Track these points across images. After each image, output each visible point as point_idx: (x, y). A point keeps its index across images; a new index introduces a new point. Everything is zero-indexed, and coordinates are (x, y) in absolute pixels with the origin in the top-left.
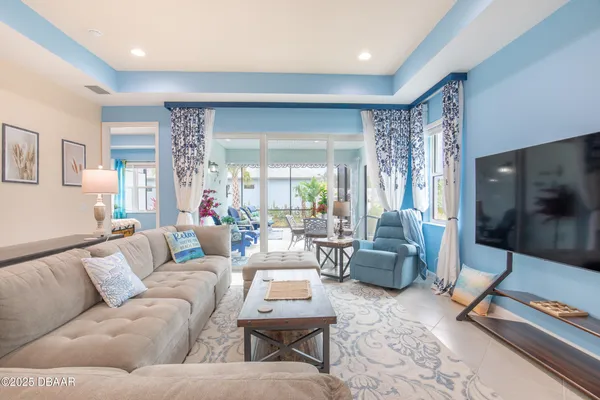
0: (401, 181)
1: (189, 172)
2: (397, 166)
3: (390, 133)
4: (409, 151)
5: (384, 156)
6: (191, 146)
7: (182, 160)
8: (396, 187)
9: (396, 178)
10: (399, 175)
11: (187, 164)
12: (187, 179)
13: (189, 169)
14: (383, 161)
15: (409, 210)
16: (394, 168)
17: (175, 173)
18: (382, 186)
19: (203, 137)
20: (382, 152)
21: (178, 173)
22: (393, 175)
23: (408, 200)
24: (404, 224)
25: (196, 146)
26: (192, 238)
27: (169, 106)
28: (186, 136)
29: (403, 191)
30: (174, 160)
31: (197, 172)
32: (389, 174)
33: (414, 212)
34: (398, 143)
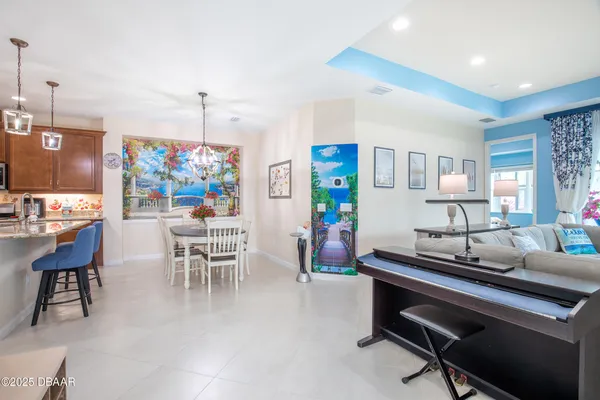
1: (572, 176)
6: (575, 150)
7: (564, 165)
11: (569, 168)
12: (570, 182)
13: (572, 172)
17: (555, 178)
19: (590, 139)
21: (559, 177)
25: (580, 149)
26: (582, 235)
27: (547, 117)
28: (568, 142)
30: (553, 165)
31: (581, 175)
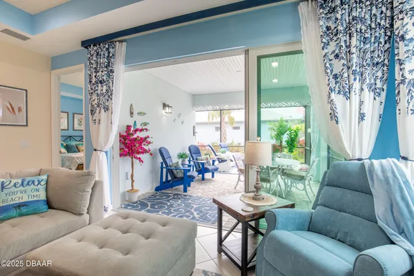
0: (373, 106)
1: (98, 109)
2: (362, 81)
3: (349, 27)
4: (391, 53)
5: (338, 66)
6: (100, 82)
7: (93, 97)
8: (362, 117)
9: (361, 103)
10: (368, 96)
13: (99, 106)
14: (335, 77)
15: (389, 162)
16: (357, 85)
18: (333, 116)
19: (112, 71)
20: (335, 62)
22: (355, 98)
23: (387, 140)
24: (377, 190)
25: (105, 82)
27: (85, 45)
29: (377, 124)
31: (108, 109)
32: (347, 95)
33: (401, 164)
34: (365, 41)
